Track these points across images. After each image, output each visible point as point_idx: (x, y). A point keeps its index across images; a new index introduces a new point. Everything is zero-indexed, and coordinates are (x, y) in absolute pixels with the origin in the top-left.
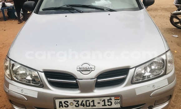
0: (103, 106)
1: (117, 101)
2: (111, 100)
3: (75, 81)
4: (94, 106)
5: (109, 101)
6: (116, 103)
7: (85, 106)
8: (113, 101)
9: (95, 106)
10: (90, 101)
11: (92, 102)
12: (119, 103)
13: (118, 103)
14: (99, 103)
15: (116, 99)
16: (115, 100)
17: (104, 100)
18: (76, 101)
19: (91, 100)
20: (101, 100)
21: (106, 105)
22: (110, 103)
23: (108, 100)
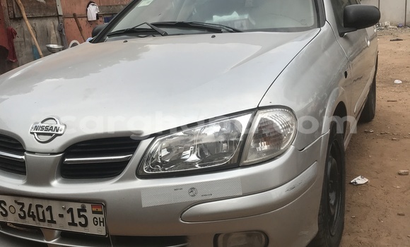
0: (70, 224)
1: (98, 216)
2: (85, 211)
3: (23, 157)
4: (52, 221)
5: (82, 213)
6: (97, 222)
7: (36, 219)
8: (89, 214)
9: (55, 222)
10: (45, 208)
11: (47, 210)
12: (103, 222)
13: (100, 222)
14: (61, 216)
15: (94, 209)
16: (94, 212)
17: (70, 211)
18: (19, 204)
19: (45, 204)
20: (64, 209)
21: (76, 225)
22: (83, 221)
23: (79, 211)
